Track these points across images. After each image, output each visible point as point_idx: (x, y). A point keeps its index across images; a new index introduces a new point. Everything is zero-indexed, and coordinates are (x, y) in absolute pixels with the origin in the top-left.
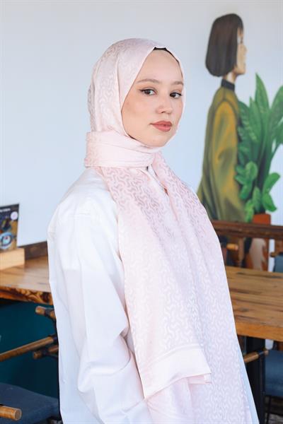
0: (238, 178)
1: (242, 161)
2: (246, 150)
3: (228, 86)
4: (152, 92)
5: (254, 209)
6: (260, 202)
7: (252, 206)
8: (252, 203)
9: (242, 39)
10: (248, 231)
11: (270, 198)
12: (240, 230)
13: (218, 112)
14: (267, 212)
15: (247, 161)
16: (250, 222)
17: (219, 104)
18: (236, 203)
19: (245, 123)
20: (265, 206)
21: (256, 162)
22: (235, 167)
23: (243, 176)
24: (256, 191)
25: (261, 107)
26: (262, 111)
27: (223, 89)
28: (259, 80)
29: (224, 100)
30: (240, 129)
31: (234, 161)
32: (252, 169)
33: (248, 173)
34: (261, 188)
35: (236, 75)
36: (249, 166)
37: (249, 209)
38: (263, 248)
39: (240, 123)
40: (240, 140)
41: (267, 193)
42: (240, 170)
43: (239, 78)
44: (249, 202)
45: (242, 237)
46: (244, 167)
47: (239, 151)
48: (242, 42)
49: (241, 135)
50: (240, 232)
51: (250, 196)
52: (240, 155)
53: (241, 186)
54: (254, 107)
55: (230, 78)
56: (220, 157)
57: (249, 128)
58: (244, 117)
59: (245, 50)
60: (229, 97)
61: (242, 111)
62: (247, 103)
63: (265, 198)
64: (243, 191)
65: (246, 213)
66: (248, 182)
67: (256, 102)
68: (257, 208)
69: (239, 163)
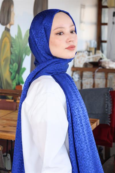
0: (10, 70)
1: (12, 63)
2: (14, 58)
3: (7, 30)
4: (62, 33)
5: (16, 83)
6: (18, 80)
9: (13, 9)
11: (22, 78)
13: (4, 41)
14: (21, 84)
15: (14, 63)
16: (15, 89)
17: (4, 38)
18: (9, 81)
19: (14, 46)
20: (20, 82)
21: (17, 63)
22: (9, 65)
23: (12, 69)
24: (17, 75)
25: (20, 39)
26: (20, 41)
28: (19, 27)
29: (6, 36)
30: (11, 49)
31: (9, 62)
32: (16, 66)
33: (14, 68)
34: (19, 74)
35: (11, 25)
37: (14, 83)
39: (12, 47)
40: (11, 53)
41: (21, 76)
42: (11, 67)
43: (12, 27)
44: (14, 80)
46: (13, 65)
47: (11, 58)
48: (13, 11)
49: (12, 51)
51: (15, 78)
52: (11, 60)
53: (11, 73)
54: (17, 39)
56: (4, 61)
57: (15, 48)
58: (13, 44)
59: (14, 14)
60: (8, 35)
62: (14, 37)
63: (20, 78)
64: (12, 76)
65: (13, 85)
66: (14, 72)
67: (18, 37)
68: (17, 83)
69: (11, 63)
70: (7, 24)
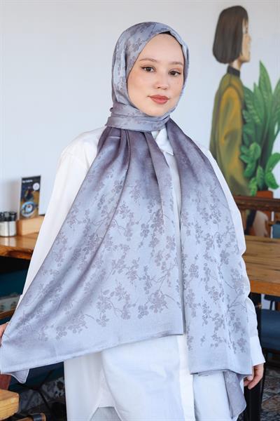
1: (247, 142)
2: (250, 131)
3: (233, 73)
4: (152, 70)
5: (258, 186)
6: (263, 179)
7: (256, 183)
8: (255, 180)
9: (247, 29)
11: (273, 176)
12: (243, 203)
13: (225, 97)
14: (270, 189)
15: (251, 142)
16: (253, 197)
17: (225, 89)
19: (250, 107)
20: (268, 184)
21: (260, 144)
22: (240, 147)
23: (248, 156)
24: (260, 169)
25: (265, 93)
26: (265, 97)
27: (229, 75)
28: (262, 67)
29: (230, 85)
30: (244, 112)
31: (239, 141)
32: (256, 149)
33: (252, 153)
34: (264, 168)
35: (241, 62)
36: (253, 146)
37: (252, 188)
40: (244, 122)
41: (270, 171)
42: (244, 150)
43: (244, 66)
44: (253, 179)
45: (244, 210)
46: (248, 147)
47: (243, 132)
48: (247, 32)
49: (246, 118)
51: (254, 174)
52: (245, 135)
53: (245, 165)
54: (258, 92)
55: (235, 65)
56: (226, 138)
57: (254, 111)
58: (248, 102)
59: (250, 39)
60: (234, 82)
61: (247, 95)
62: (251, 88)
63: (268, 176)
64: (247, 170)
66: (252, 161)
67: (260, 87)
68: (260, 185)
69: (243, 143)
70: (231, 61)
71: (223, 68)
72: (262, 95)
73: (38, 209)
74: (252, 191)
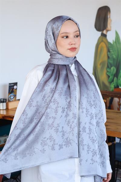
0: (108, 73)
2: (111, 62)
3: (104, 36)
5: (114, 86)
6: (117, 83)
7: (113, 85)
8: (113, 83)
9: (110, 16)
10: (111, 95)
12: (108, 94)
14: (120, 87)
15: (111, 66)
16: (113, 91)
17: (100, 43)
18: (107, 83)
19: (111, 51)
20: (119, 85)
21: (115, 67)
23: (110, 72)
24: (115, 78)
25: (118, 44)
26: (118, 46)
27: (102, 37)
28: (117, 33)
29: (102, 41)
30: (108, 53)
31: (106, 66)
32: (114, 70)
33: (112, 71)
34: (117, 77)
35: (107, 31)
36: (112, 68)
38: (118, 102)
39: (109, 51)
40: (108, 57)
41: (120, 79)
42: (109, 70)
43: (109, 32)
44: (112, 83)
45: (108, 97)
46: (110, 69)
48: (110, 17)
49: (109, 55)
50: (108, 95)
51: (113, 81)
52: (109, 63)
53: (109, 77)
54: (115, 44)
55: (105, 32)
56: (100, 64)
57: (113, 53)
58: (110, 48)
59: (111, 21)
60: (104, 40)
61: (110, 46)
62: (112, 42)
63: (119, 82)
64: (110, 79)
65: (111, 87)
66: (112, 75)
67: (115, 42)
68: (116, 85)
69: (108, 67)
70: (103, 30)
71: (99, 34)
72: (117, 45)
73: (16, 97)
74: (112, 88)
